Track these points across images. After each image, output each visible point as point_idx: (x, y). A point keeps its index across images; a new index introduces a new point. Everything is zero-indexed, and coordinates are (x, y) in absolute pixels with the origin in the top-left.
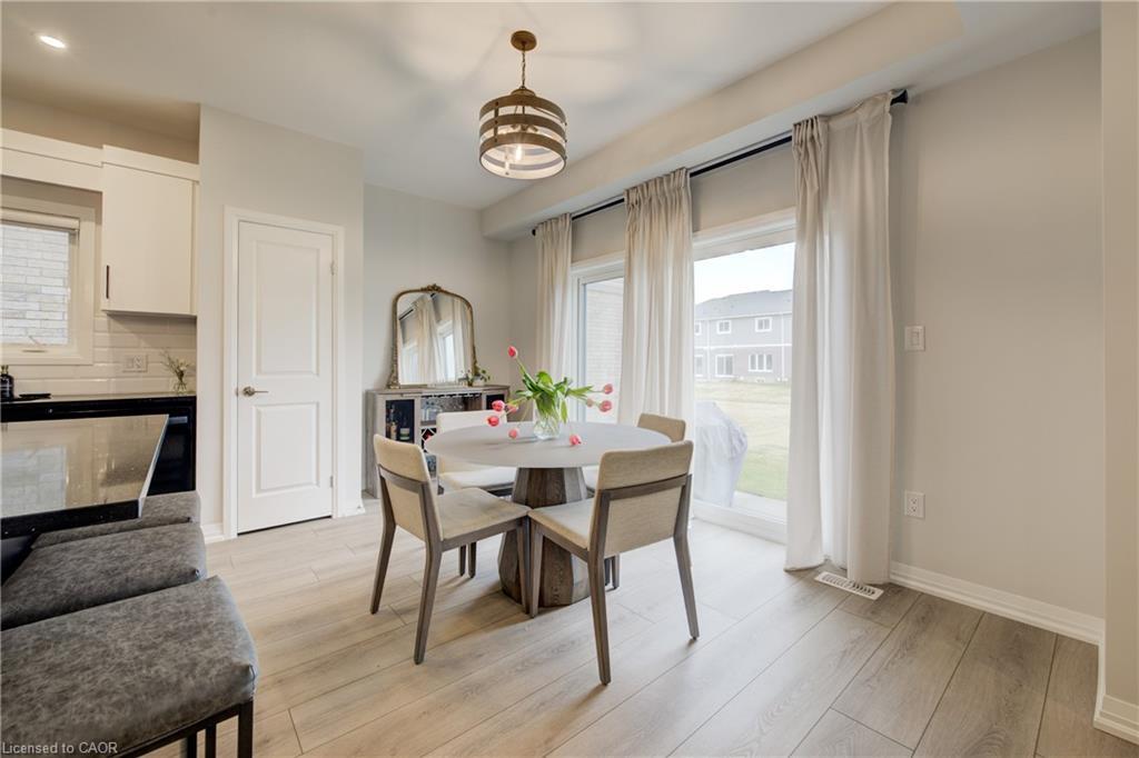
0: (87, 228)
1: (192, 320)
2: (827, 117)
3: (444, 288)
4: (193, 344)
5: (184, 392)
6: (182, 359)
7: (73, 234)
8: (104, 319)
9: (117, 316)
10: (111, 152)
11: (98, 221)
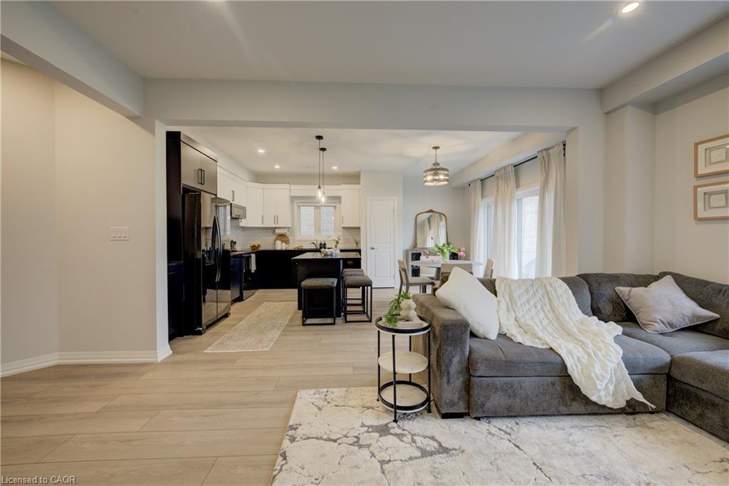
0: (338, 205)
1: (359, 228)
2: (547, 149)
3: (435, 210)
4: (359, 235)
5: (358, 248)
6: (357, 239)
7: (335, 207)
8: (341, 229)
9: (344, 228)
10: (343, 186)
11: (340, 203)
